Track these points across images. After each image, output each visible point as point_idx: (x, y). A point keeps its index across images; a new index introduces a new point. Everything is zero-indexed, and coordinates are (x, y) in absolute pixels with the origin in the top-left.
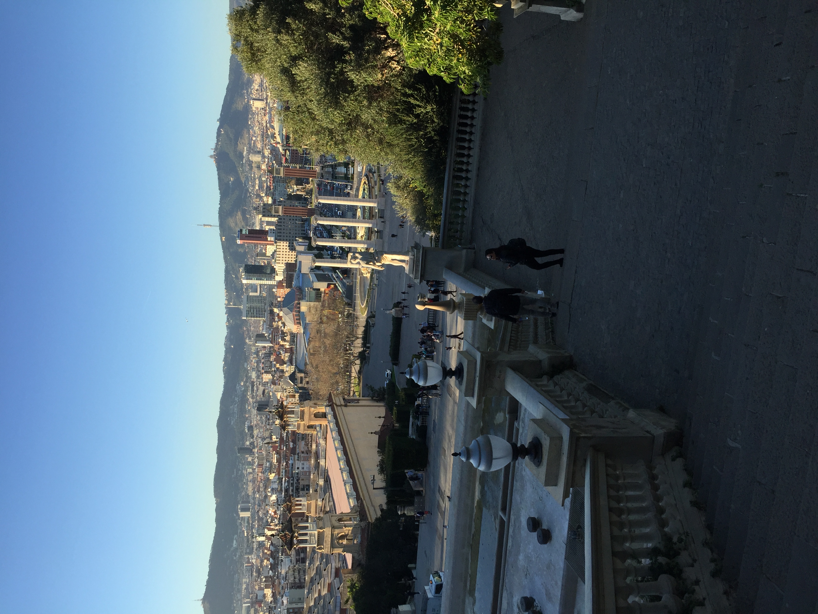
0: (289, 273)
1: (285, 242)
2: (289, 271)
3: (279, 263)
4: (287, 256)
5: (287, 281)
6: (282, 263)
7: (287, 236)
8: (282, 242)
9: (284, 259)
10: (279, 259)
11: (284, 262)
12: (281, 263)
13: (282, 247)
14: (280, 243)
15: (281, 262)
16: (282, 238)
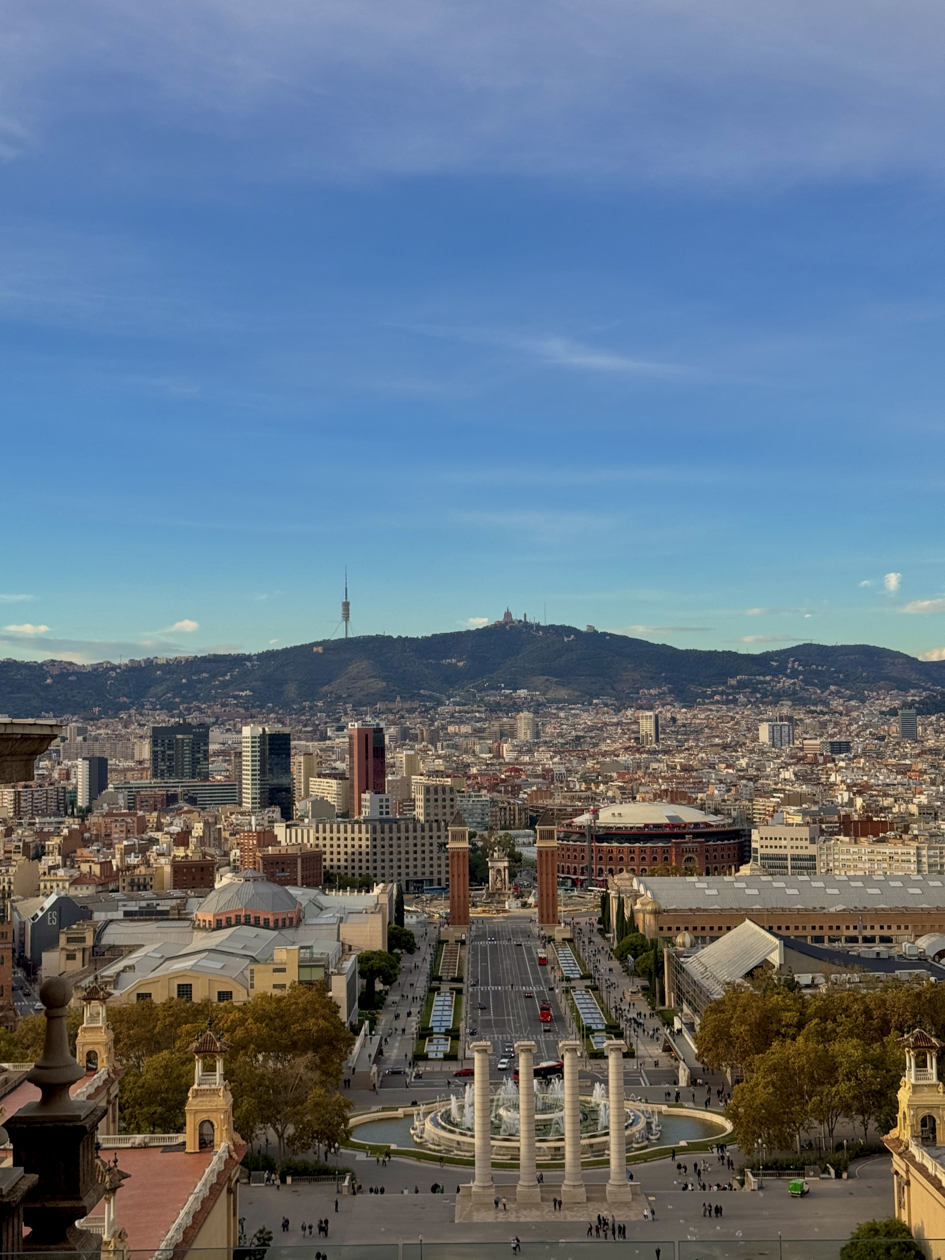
0: (299, 861)
1: (369, 843)
2: (302, 859)
3: (317, 831)
4: (335, 849)
5: (280, 855)
6: (318, 839)
7: (383, 847)
8: (369, 836)
9: (328, 842)
10: (328, 830)
11: (321, 842)
12: (317, 835)
13: (356, 835)
14: (367, 832)
15: (321, 835)
16: (379, 835)
